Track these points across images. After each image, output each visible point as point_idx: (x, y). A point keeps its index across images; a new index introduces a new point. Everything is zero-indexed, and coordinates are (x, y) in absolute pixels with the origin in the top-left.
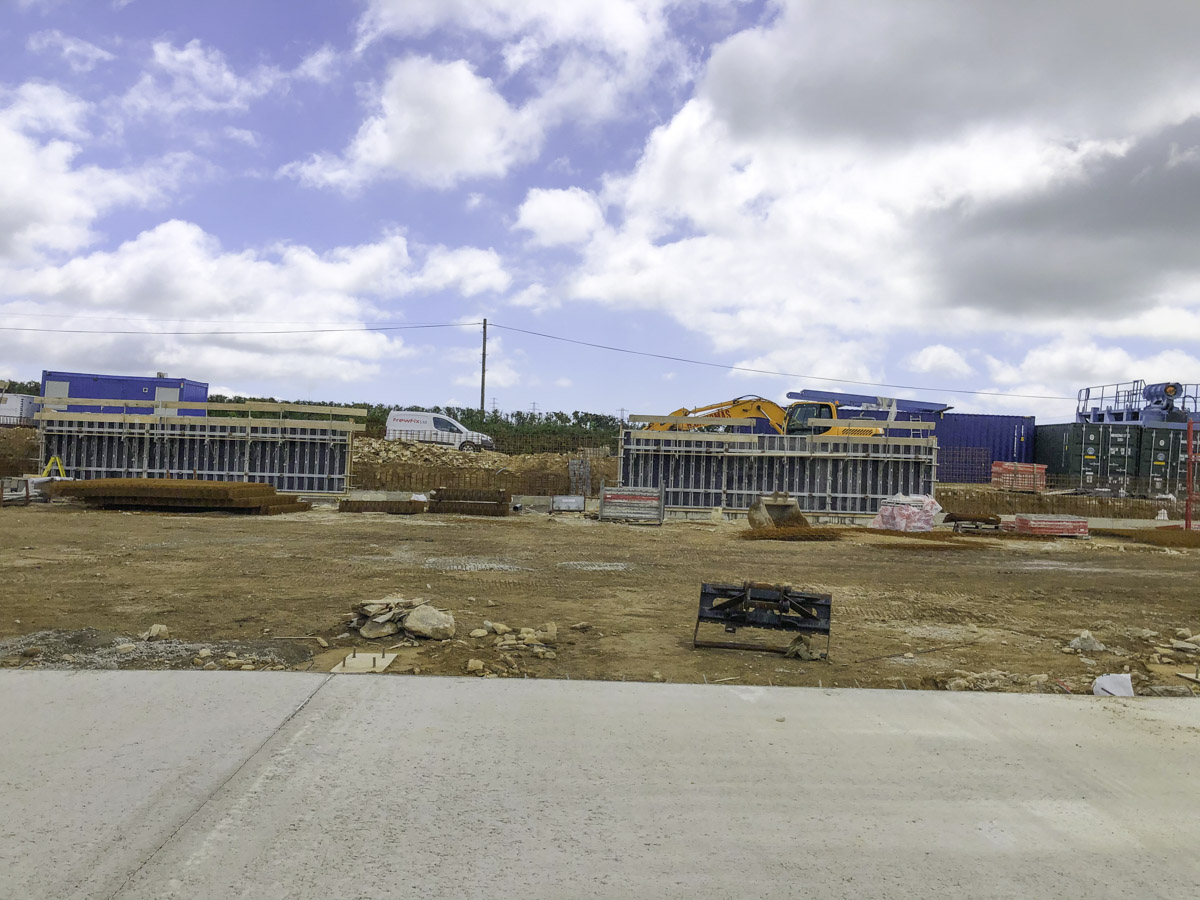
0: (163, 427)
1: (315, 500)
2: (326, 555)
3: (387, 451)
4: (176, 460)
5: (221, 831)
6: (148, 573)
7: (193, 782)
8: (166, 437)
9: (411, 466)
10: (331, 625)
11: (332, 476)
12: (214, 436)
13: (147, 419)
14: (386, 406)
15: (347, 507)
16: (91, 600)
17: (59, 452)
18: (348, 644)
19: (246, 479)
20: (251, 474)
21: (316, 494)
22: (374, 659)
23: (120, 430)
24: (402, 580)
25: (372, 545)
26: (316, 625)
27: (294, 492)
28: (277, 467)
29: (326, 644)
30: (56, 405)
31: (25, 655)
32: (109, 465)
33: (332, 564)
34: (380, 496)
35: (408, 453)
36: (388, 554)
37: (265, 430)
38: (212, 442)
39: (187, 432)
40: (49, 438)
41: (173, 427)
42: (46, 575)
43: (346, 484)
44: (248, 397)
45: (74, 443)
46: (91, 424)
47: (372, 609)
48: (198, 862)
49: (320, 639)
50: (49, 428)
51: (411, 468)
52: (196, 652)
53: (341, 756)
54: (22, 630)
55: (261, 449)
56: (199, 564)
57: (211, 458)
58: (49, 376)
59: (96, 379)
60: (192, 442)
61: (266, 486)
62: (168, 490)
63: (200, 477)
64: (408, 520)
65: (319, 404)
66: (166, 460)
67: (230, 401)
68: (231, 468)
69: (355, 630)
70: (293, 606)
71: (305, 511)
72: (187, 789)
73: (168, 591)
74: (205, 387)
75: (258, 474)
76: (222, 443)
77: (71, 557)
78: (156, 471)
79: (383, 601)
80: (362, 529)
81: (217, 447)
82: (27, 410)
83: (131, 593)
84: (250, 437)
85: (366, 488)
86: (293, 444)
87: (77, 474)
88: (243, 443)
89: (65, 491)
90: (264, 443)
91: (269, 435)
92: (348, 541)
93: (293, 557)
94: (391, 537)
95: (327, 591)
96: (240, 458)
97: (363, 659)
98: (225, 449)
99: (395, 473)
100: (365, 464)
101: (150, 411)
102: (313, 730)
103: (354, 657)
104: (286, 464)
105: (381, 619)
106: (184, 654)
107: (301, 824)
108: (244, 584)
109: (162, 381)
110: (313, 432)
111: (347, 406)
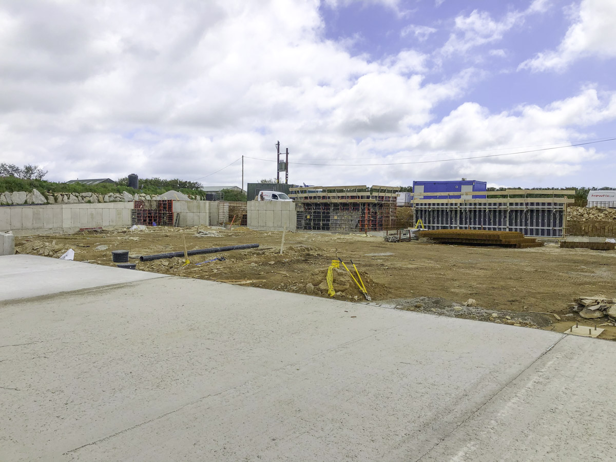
0: (466, 205)
1: (545, 241)
2: (555, 270)
3: (588, 214)
4: (472, 221)
5: (514, 403)
6: (464, 274)
7: (497, 376)
8: (467, 209)
9: (605, 222)
10: (561, 308)
11: (555, 228)
12: (491, 208)
13: (458, 201)
14: (587, 188)
15: (564, 245)
16: (440, 285)
17: (421, 218)
18: (573, 320)
19: (507, 230)
20: (510, 227)
21: (546, 238)
22: (590, 330)
23: (447, 207)
24: (604, 287)
25: (582, 267)
26: (553, 308)
27: (534, 237)
28: (524, 224)
29: (559, 319)
30: (419, 197)
31: (416, 306)
32: (442, 224)
33: (559, 276)
34: (585, 239)
35: (602, 214)
36: (593, 272)
37: (517, 204)
38: (490, 211)
39: (478, 207)
40: (417, 211)
41: (471, 204)
42: (421, 272)
43: (563, 233)
44: (507, 188)
45: (427, 213)
46: (434, 204)
47: (587, 302)
48: (504, 415)
49: (556, 315)
50: (417, 207)
51: (604, 223)
52: (490, 314)
53: (576, 379)
54: (414, 295)
55: (515, 214)
56: (487, 271)
57: (490, 220)
58: (416, 183)
59: (435, 183)
60: (480, 211)
61: (518, 233)
62: (470, 235)
63: (485, 229)
64: (604, 254)
65: (546, 189)
66: (468, 221)
67: (498, 190)
68: (500, 225)
69: (577, 313)
70: (538, 296)
71: (540, 247)
72: (494, 379)
73: (474, 284)
74: (485, 184)
75: (514, 227)
76: (495, 211)
77: (430, 265)
78: (463, 226)
79: (593, 298)
80: (575, 258)
81: (492, 214)
82: (408, 199)
83: (457, 283)
84: (509, 208)
85: (575, 235)
86: (532, 211)
87: (429, 227)
88: (505, 211)
89: (425, 235)
90: (516, 211)
91: (519, 207)
92: (567, 264)
93: (536, 271)
94: (593, 263)
95: (557, 290)
96: (504, 219)
97: (583, 329)
98: (497, 214)
99: (594, 227)
100: (575, 221)
101: (459, 197)
102: (558, 362)
103: (577, 327)
104: (529, 222)
105: (593, 308)
106: (485, 314)
107: (557, 410)
108: (511, 283)
109: (464, 182)
110: (543, 204)
111: (562, 189)
